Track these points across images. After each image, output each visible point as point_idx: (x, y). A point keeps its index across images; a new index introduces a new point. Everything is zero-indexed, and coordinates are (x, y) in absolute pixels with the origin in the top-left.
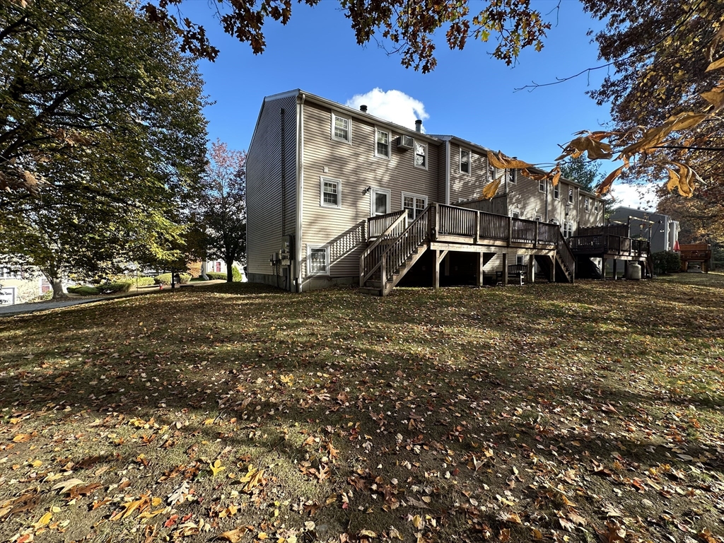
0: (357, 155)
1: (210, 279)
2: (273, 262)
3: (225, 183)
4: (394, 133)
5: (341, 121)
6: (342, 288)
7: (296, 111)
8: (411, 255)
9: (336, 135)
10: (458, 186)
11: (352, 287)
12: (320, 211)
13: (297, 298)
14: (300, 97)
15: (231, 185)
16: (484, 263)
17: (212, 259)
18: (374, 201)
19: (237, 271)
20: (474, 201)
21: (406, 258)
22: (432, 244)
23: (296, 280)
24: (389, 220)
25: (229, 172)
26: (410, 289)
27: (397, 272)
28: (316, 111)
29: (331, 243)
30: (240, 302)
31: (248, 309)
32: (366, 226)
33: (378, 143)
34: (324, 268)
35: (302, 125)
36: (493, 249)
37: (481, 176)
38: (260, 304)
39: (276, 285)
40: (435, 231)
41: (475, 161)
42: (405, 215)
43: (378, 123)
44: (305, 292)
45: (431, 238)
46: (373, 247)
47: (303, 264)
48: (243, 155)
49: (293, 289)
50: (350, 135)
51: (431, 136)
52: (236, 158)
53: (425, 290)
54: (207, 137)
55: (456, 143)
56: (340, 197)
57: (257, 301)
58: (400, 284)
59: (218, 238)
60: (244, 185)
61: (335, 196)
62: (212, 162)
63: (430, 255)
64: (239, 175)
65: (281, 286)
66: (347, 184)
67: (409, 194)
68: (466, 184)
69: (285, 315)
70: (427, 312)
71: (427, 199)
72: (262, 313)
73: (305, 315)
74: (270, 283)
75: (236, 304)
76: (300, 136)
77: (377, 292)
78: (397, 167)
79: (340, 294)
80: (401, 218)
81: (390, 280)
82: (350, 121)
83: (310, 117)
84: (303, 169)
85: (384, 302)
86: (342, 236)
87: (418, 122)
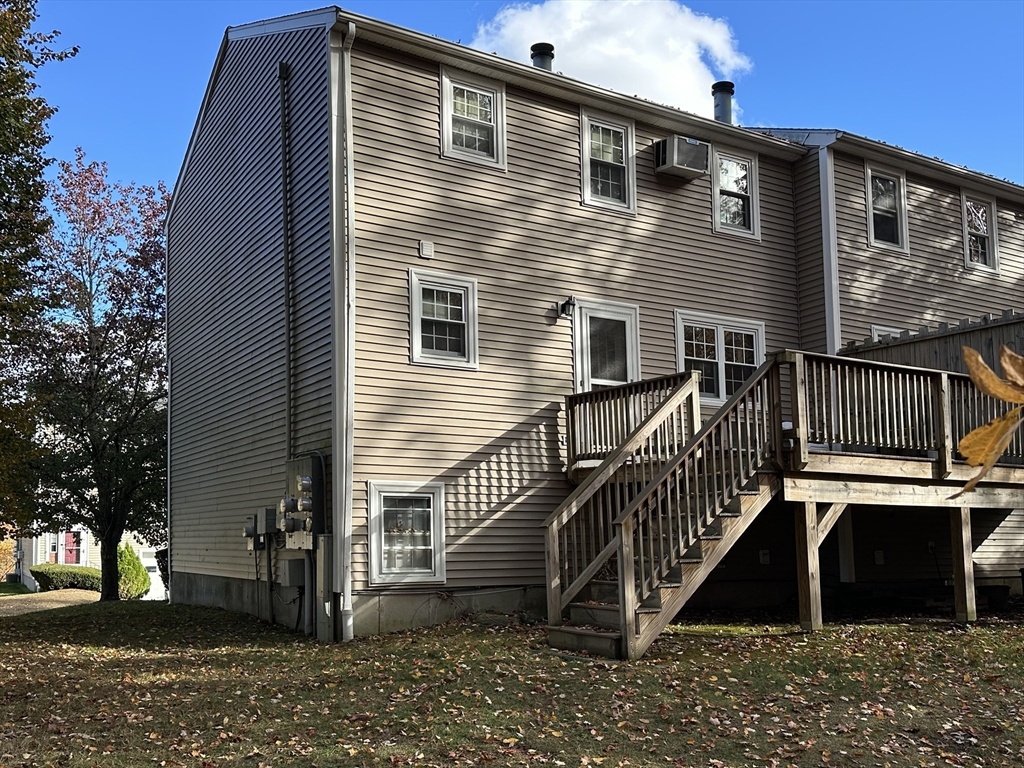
0: (526, 202)
1: (45, 588)
2: (256, 538)
3: (99, 285)
4: (643, 127)
5: (471, 96)
6: (488, 625)
7: (327, 71)
8: (718, 519)
9: (457, 139)
10: (865, 286)
11: (522, 621)
12: (411, 376)
13: (339, 664)
14: (340, 30)
15: (121, 290)
16: (976, 542)
17: (54, 527)
18: (587, 343)
19: (135, 562)
20: (924, 339)
21: (701, 531)
22: (788, 482)
23: (335, 599)
24: (637, 405)
25: (112, 250)
26: (721, 630)
27: (674, 576)
28: (392, 72)
29: (449, 478)
30: (145, 679)
31: (174, 703)
32: (562, 422)
33: (594, 163)
34: (425, 560)
35: (349, 114)
36: (1003, 497)
37: (947, 255)
38: (213, 687)
39: (266, 615)
40: (797, 441)
41: (919, 208)
42: (692, 387)
43: (589, 101)
44: (364, 639)
45: (784, 463)
46: (588, 494)
47: (358, 549)
48: (158, 197)
49: (324, 630)
50: (502, 141)
51: (768, 132)
52: (135, 208)
53: (774, 638)
54: (46, 152)
55: (852, 153)
56: (473, 334)
57: (207, 674)
58: (687, 614)
59: (74, 456)
60: (160, 291)
61: (459, 331)
62: (61, 222)
63: (784, 518)
64: (144, 259)
65: (283, 619)
66: (495, 292)
67: (702, 319)
68: (893, 284)
69: (299, 729)
70: (785, 721)
71: (762, 330)
72: (219, 721)
73: (365, 729)
74: (248, 608)
75: (133, 687)
76: (342, 148)
77: (606, 645)
78: (655, 237)
79: (484, 651)
80: (680, 398)
81: (649, 604)
82: (502, 99)
83: (373, 91)
84: (353, 250)
85: (633, 683)
86: (484, 454)
87: (723, 89)
